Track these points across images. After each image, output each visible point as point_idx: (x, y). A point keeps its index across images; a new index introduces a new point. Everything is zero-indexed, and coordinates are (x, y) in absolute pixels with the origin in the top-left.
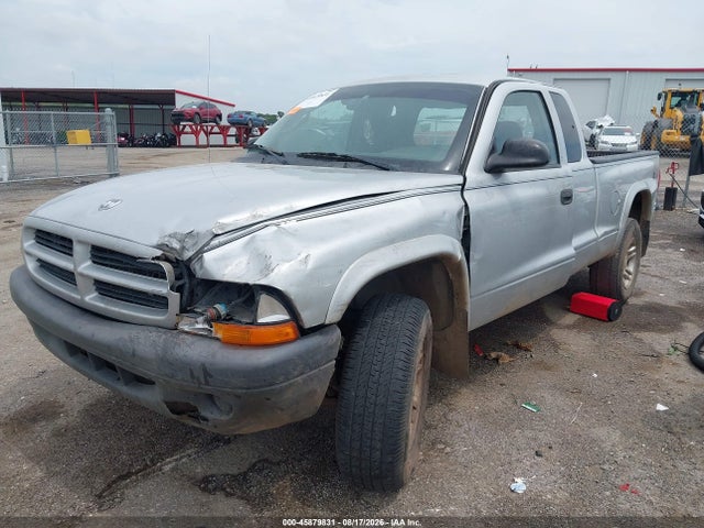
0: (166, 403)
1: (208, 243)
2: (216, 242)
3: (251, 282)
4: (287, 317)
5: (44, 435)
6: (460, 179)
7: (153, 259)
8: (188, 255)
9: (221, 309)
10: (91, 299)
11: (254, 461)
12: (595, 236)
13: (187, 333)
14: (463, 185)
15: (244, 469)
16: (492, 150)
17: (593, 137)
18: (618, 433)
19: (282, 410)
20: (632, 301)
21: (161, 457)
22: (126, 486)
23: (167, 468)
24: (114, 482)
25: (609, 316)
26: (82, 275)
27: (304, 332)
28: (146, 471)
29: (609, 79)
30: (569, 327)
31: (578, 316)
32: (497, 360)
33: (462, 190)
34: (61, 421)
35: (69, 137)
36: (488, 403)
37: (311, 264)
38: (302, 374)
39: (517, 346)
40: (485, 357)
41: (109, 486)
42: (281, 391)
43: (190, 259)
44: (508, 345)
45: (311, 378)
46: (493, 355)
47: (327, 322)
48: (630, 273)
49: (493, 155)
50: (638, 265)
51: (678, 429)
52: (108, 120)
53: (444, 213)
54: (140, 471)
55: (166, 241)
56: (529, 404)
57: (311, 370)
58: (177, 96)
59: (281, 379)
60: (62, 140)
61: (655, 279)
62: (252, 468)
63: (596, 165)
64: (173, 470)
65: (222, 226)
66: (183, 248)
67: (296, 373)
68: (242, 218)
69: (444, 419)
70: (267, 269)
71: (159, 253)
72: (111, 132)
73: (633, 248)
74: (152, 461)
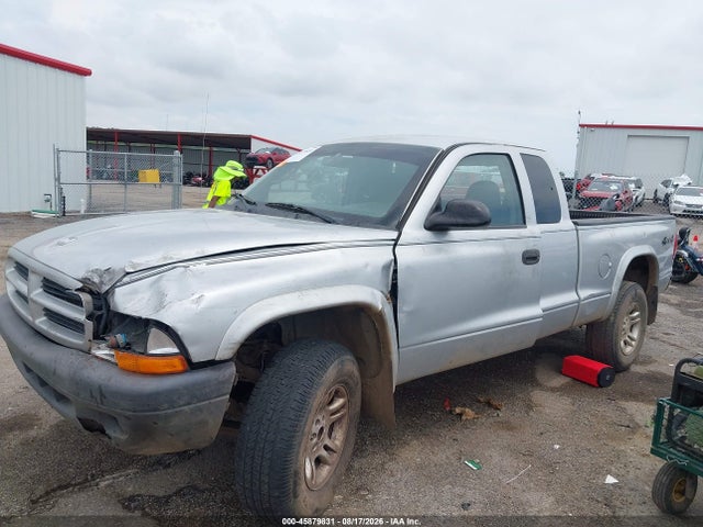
0: (80, 419)
1: (120, 280)
2: (126, 279)
3: (144, 317)
4: (176, 350)
5: (13, 443)
6: (394, 235)
7: (77, 290)
8: (105, 288)
9: (120, 338)
10: (41, 322)
11: (183, 486)
12: (576, 298)
13: (97, 357)
14: (396, 240)
15: (169, 492)
16: (437, 208)
17: (667, 196)
18: (552, 499)
19: (172, 435)
20: (636, 369)
21: (103, 474)
22: (62, 496)
23: (103, 484)
24: (54, 490)
25: (600, 382)
26: (32, 299)
27: (193, 366)
28: (83, 485)
29: (688, 138)
30: (553, 390)
31: (568, 380)
32: (460, 415)
33: (395, 245)
34: (33, 433)
35: (140, 175)
36: (432, 457)
37: (203, 304)
38: (189, 404)
39: (489, 404)
40: (451, 412)
41: (47, 493)
42: (167, 417)
43: (107, 292)
44: (479, 401)
45: (200, 410)
46: (458, 410)
47: (217, 359)
48: (632, 339)
49: (436, 214)
50: (642, 332)
51: (618, 503)
52: (176, 161)
53: (367, 265)
54: (79, 484)
55: (88, 275)
56: (472, 462)
57: (199, 401)
58: (253, 141)
59: (166, 406)
60: (133, 177)
61: (671, 348)
62: (178, 493)
63: (579, 227)
64: (109, 486)
65: (133, 265)
66: (102, 283)
67: (181, 403)
68: (153, 259)
69: (379, 468)
70: (160, 306)
71: (80, 285)
72: (178, 173)
73: (637, 314)
74: (93, 476)
